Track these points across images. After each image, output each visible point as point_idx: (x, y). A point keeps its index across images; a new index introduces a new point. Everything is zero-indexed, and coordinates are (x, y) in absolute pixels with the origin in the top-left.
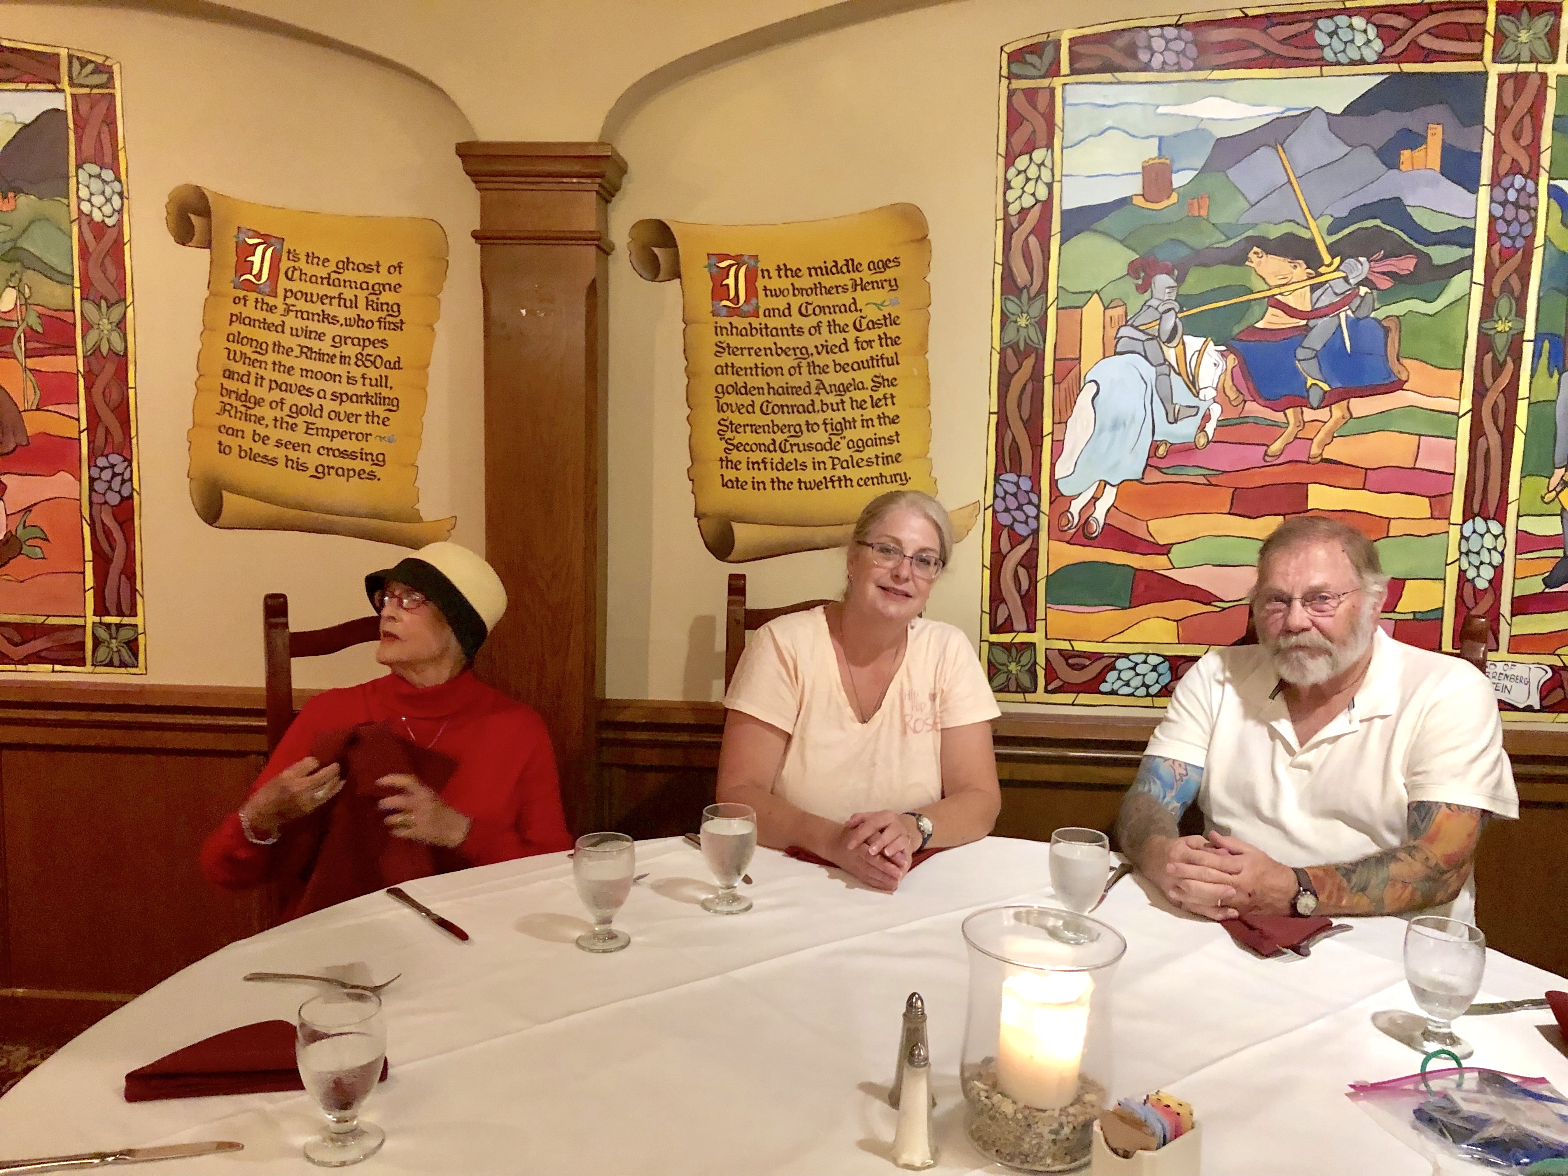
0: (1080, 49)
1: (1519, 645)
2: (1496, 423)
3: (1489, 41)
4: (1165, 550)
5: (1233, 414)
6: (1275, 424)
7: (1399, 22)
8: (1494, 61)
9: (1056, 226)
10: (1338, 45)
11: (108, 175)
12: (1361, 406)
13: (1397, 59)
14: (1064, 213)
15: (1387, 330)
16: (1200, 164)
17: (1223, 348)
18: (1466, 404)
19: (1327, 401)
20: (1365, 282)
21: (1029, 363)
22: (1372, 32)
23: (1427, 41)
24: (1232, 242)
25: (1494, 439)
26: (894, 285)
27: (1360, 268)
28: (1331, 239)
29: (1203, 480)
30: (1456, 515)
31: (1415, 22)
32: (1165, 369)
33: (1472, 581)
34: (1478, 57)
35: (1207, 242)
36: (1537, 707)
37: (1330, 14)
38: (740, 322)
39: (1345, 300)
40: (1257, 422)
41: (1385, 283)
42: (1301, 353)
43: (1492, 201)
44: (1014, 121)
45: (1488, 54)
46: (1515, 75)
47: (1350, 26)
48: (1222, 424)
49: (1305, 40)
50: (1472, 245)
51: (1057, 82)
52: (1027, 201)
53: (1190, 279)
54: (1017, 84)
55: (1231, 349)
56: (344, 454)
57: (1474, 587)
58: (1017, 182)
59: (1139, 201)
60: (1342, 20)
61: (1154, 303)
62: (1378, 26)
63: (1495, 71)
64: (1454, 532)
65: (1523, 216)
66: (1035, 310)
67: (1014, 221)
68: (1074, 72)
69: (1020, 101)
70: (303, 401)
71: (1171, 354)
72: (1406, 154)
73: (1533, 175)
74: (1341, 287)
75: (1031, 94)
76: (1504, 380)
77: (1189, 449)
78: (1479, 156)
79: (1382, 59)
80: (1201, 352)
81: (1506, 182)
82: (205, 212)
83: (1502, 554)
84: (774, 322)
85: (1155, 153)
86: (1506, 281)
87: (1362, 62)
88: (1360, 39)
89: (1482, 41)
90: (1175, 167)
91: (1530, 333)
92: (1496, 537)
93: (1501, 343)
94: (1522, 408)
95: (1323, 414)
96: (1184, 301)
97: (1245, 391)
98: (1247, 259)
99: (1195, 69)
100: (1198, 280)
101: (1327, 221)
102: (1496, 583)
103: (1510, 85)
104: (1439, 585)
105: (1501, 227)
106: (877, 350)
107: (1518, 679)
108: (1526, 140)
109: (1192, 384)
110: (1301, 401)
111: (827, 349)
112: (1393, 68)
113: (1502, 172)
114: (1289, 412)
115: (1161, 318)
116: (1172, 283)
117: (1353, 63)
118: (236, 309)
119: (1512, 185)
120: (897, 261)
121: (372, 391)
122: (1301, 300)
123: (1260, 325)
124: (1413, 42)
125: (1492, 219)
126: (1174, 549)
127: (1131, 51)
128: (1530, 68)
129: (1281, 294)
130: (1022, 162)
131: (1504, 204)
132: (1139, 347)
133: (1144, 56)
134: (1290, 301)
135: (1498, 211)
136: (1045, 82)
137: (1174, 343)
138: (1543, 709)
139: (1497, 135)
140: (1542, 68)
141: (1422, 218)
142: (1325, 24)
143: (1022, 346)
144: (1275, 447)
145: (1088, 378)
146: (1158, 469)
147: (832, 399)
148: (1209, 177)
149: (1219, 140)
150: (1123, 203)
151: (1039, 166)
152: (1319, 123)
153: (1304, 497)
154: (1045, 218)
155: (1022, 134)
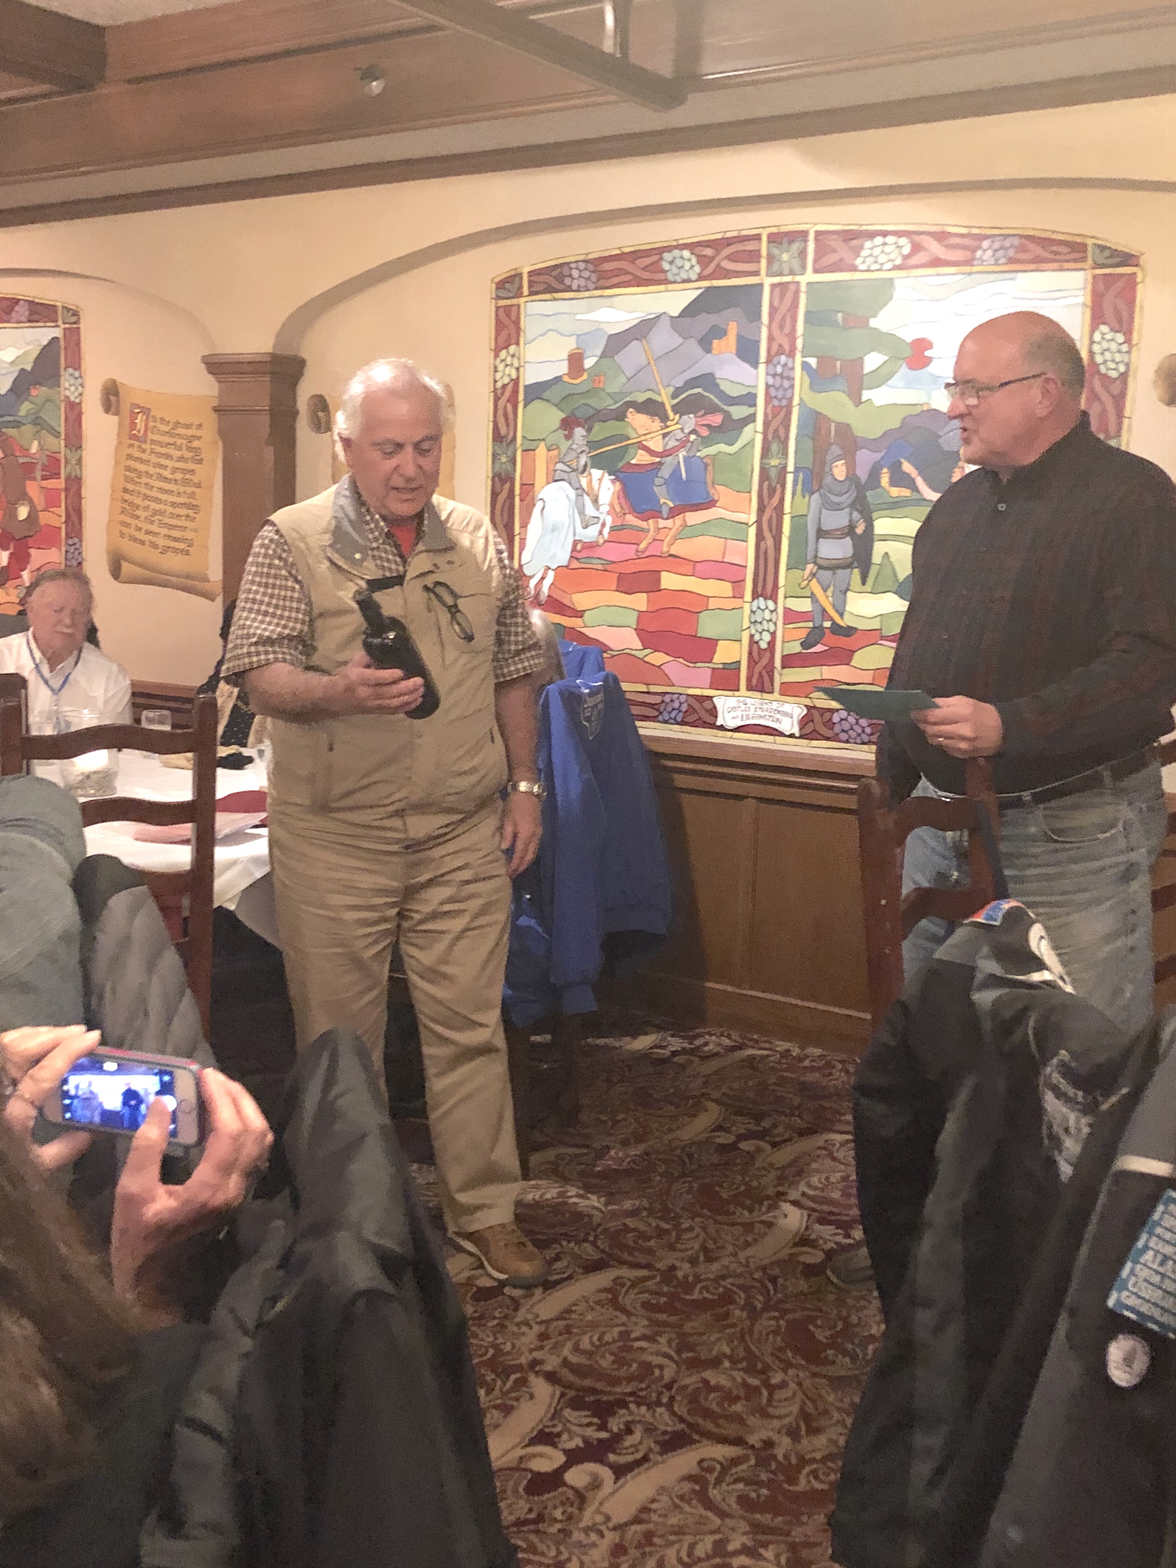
0: (534, 278)
1: (790, 690)
2: (771, 531)
3: (764, 262)
4: (580, 614)
6: (642, 530)
7: (709, 252)
8: (768, 275)
9: (521, 397)
10: (675, 270)
11: (77, 374)
12: (693, 518)
13: (709, 277)
14: (525, 387)
16: (599, 352)
18: (753, 518)
19: (673, 513)
20: (693, 432)
21: (507, 486)
22: (694, 260)
23: (727, 265)
24: (618, 405)
25: (770, 542)
27: (690, 421)
28: (675, 401)
29: (600, 567)
30: (748, 596)
31: (718, 252)
32: (580, 491)
33: (757, 643)
34: (756, 273)
35: (604, 405)
36: (797, 735)
37: (669, 249)
39: (683, 443)
40: (632, 527)
41: (705, 432)
42: (657, 481)
43: (767, 374)
44: (500, 326)
45: (763, 272)
46: (780, 284)
47: (682, 257)
48: (613, 529)
49: (655, 267)
50: (755, 405)
51: (522, 300)
52: (506, 380)
53: (595, 430)
54: (502, 303)
55: (618, 479)
56: (175, 539)
57: (759, 648)
58: (501, 367)
59: (566, 378)
60: (676, 252)
61: (574, 446)
62: (697, 256)
63: (768, 282)
64: (747, 607)
65: (786, 384)
66: (510, 453)
67: (499, 392)
68: (531, 293)
69: (501, 313)
70: (158, 507)
71: (584, 481)
72: (716, 342)
73: (792, 354)
74: (680, 435)
75: (507, 308)
76: (775, 501)
78: (757, 342)
79: (701, 278)
80: (600, 480)
81: (775, 360)
82: (117, 394)
83: (775, 624)
85: (574, 346)
86: (776, 431)
87: (688, 281)
88: (687, 266)
89: (759, 262)
90: (587, 354)
91: (791, 467)
92: (772, 612)
93: (773, 473)
94: (787, 520)
95: (669, 523)
96: (592, 445)
97: (625, 506)
98: (625, 416)
99: (596, 289)
100: (600, 431)
101: (671, 390)
102: (772, 644)
103: (777, 291)
104: (737, 644)
105: (773, 392)
107: (786, 714)
108: (787, 330)
109: (595, 501)
110: (656, 514)
113: (773, 352)
114: (651, 521)
117: (685, 281)
118: (129, 451)
119: (779, 363)
121: (188, 501)
122: (656, 444)
123: (633, 462)
124: (718, 265)
125: (768, 386)
126: (587, 614)
127: (560, 279)
128: (788, 279)
130: (503, 354)
131: (774, 375)
132: (565, 476)
133: (567, 281)
134: (650, 444)
135: (771, 381)
136: (514, 301)
138: (801, 737)
139: (769, 327)
140: (797, 278)
141: (724, 387)
142: (667, 256)
143: (503, 475)
145: (540, 496)
146: (577, 559)
148: (605, 361)
149: (611, 336)
150: (558, 379)
151: (513, 356)
152: (665, 323)
153: (659, 581)
154: (515, 391)
155: (504, 334)
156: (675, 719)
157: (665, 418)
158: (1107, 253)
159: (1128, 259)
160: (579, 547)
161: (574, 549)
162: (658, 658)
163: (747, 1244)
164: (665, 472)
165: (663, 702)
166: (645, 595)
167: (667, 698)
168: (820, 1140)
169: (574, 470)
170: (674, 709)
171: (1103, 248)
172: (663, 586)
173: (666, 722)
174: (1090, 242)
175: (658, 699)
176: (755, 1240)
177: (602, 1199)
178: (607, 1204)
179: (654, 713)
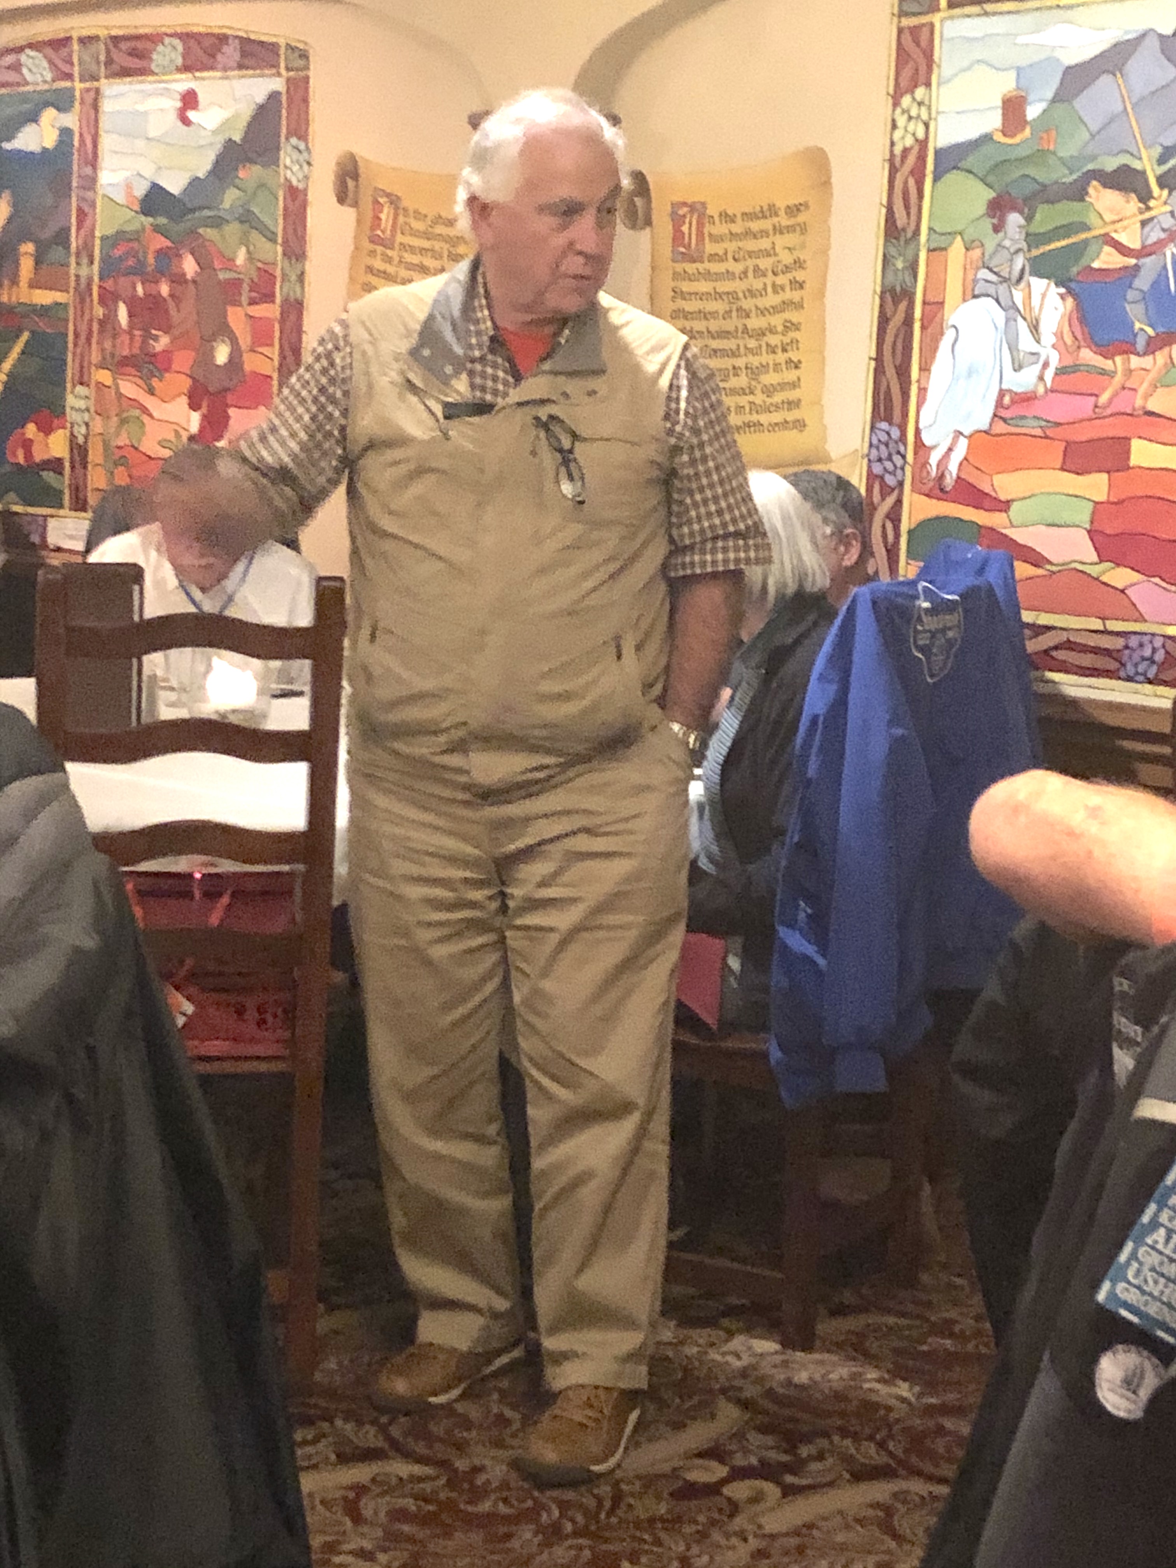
4: (1004, 506)
5: (1069, 362)
6: (1106, 373)
9: (929, 167)
11: (302, 146)
14: (937, 152)
16: (1050, 95)
17: (1062, 290)
21: (903, 306)
24: (1074, 177)
26: (803, 229)
28: (1160, 170)
29: (1038, 432)
35: (1054, 176)
38: (691, 268)
40: (1091, 369)
44: (902, 57)
51: (936, 18)
52: (909, 141)
53: (1038, 217)
54: (906, 22)
58: (901, 121)
59: (999, 137)
61: (1007, 243)
66: (910, 253)
67: (898, 160)
68: (950, 6)
69: (907, 38)
75: (914, 31)
82: (356, 176)
84: (716, 267)
85: (1012, 85)
90: (1031, 98)
96: (1033, 239)
97: (1080, 337)
100: (1047, 218)
101: (1159, 150)
106: (788, 295)
109: (1035, 328)
111: (751, 293)
114: (1118, 359)
115: (1012, 260)
116: (1022, 221)
118: (369, 260)
120: (806, 205)
123: (1096, 265)
126: (1015, 507)
129: (1116, 231)
130: (906, 101)
132: (992, 290)
136: (924, 19)
137: (1023, 285)
143: (898, 289)
144: (1104, 398)
145: (950, 323)
146: (1004, 420)
147: (752, 344)
148: (1061, 107)
149: (1069, 68)
150: (987, 138)
151: (920, 104)
152: (1152, 43)
153: (1127, 453)
154: (922, 158)
155: (907, 72)
156: (1144, 674)
157: (1145, 197)
160: (1007, 400)
161: (999, 404)
162: (1120, 577)
164: (1143, 282)
165: (1127, 647)
166: (1105, 476)
167: (1134, 642)
169: (1005, 280)
170: (1144, 659)
172: (1133, 461)
173: (1129, 679)
175: (1120, 642)
179: (1113, 665)
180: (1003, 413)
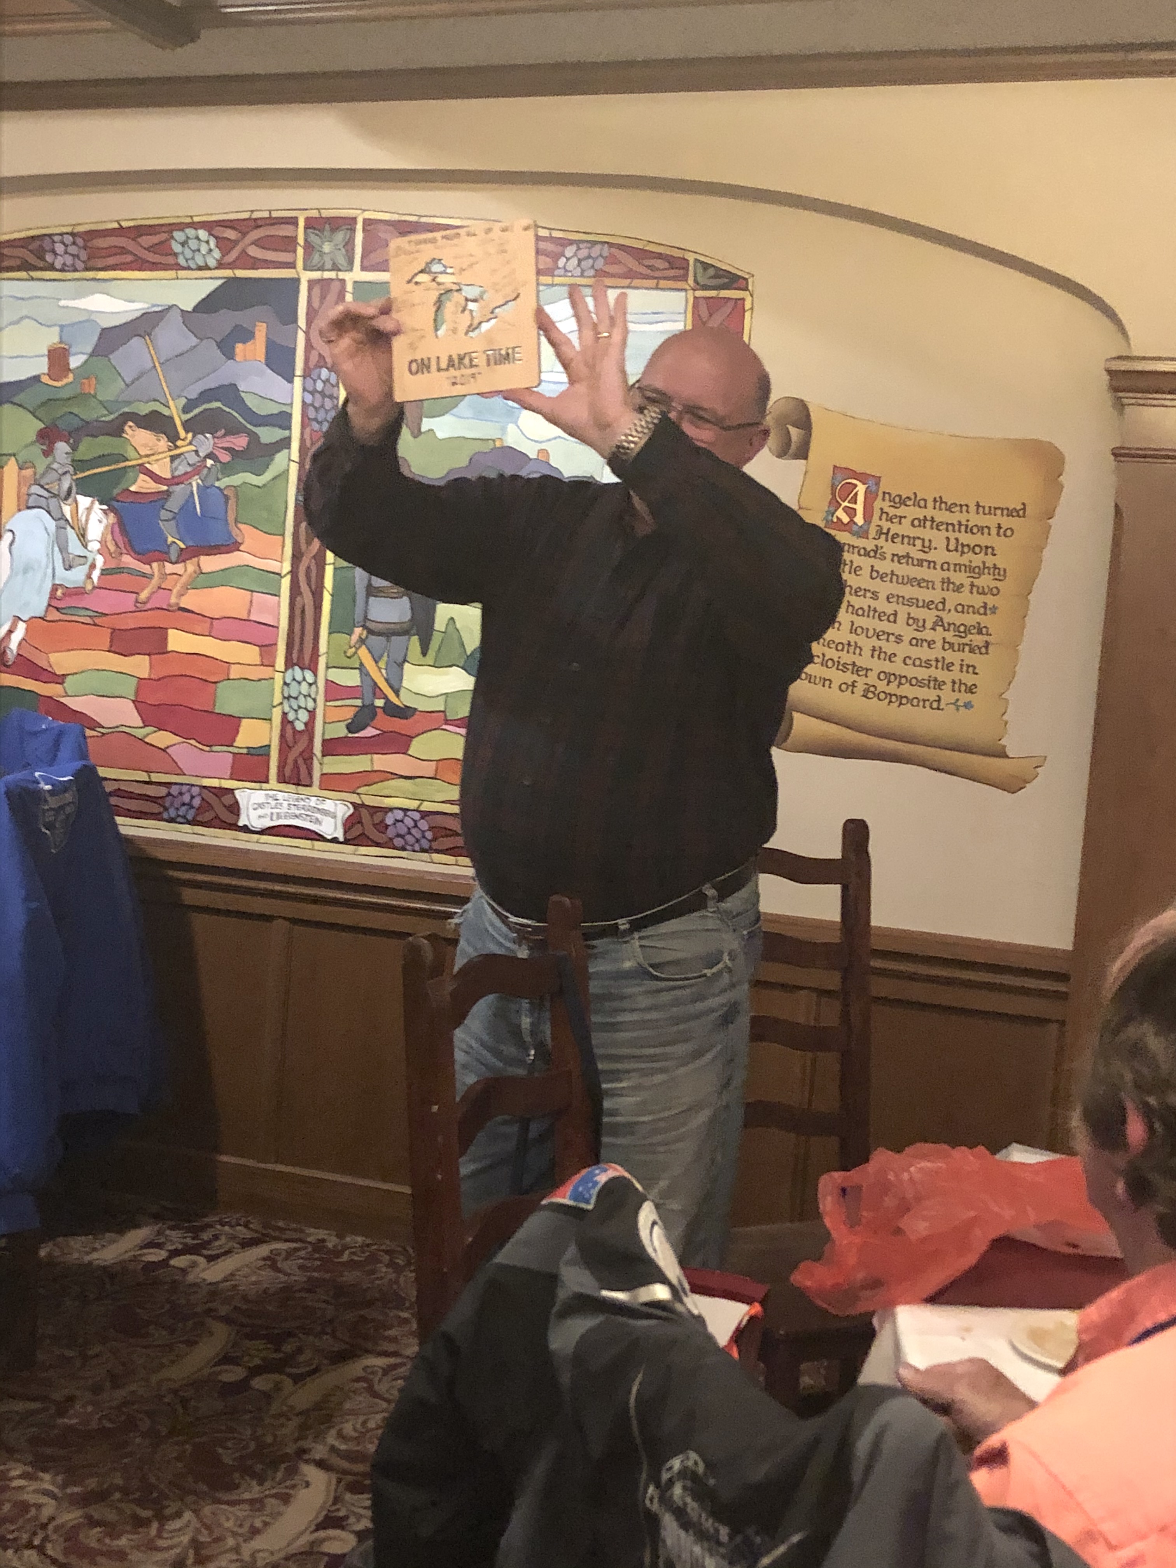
0: (6, 251)
1: (332, 783)
2: (309, 585)
3: (300, 251)
4: (60, 679)
5: (113, 565)
6: (144, 575)
7: (231, 234)
8: (305, 269)
10: (188, 253)
12: (210, 563)
13: (231, 266)
15: (227, 498)
16: (89, 349)
17: (105, 507)
18: (287, 567)
19: (184, 556)
20: (210, 456)
22: (213, 243)
23: (253, 251)
24: (112, 417)
25: (307, 598)
27: (206, 443)
29: (88, 620)
30: (280, 663)
31: (244, 234)
32: (62, 522)
33: (292, 723)
34: (292, 265)
35: (95, 416)
36: (341, 839)
37: (181, 227)
39: (197, 470)
40: (130, 571)
41: (225, 457)
42: (164, 514)
43: (304, 390)
45: (300, 264)
46: (321, 281)
47: (197, 238)
48: (104, 572)
49: (163, 248)
50: (289, 428)
53: (82, 448)
55: (112, 509)
57: (294, 728)
59: (45, 379)
60: (191, 232)
61: (55, 466)
62: (216, 238)
63: (306, 277)
64: (278, 677)
65: (328, 403)
71: (67, 510)
72: (239, 347)
74: (193, 459)
77: (78, 592)
78: (293, 351)
79: (220, 266)
80: (89, 509)
81: (314, 374)
83: (315, 700)
85: (56, 339)
87: (207, 268)
88: (204, 249)
89: (295, 251)
90: (73, 350)
92: (310, 685)
94: (329, 571)
95: (179, 568)
96: (79, 465)
97: (121, 545)
98: (123, 431)
99: (87, 269)
100: (89, 448)
101: (183, 401)
102: (310, 725)
103: (317, 291)
104: (265, 725)
105: (312, 413)
107: (325, 813)
109: (82, 536)
110: (162, 556)
112: (228, 273)
113: (311, 364)
114: (155, 565)
115: (60, 480)
116: (68, 449)
117: (200, 268)
119: (319, 378)
122: (162, 468)
123: (133, 489)
124: (243, 252)
125: (304, 405)
126: (69, 679)
127: (39, 254)
128: (331, 275)
129: (149, 463)
131: (313, 392)
132: (43, 502)
133: (49, 258)
134: (155, 468)
135: (309, 399)
137: (70, 501)
138: (346, 842)
139: (307, 333)
140: (341, 275)
141: (251, 402)
142: (179, 235)
144: (143, 596)
146: (57, 609)
148: (97, 361)
149: (103, 330)
150: (34, 380)
152: (175, 318)
153: (165, 639)
156: (184, 817)
157: (173, 437)
158: (711, 272)
159: (734, 281)
160: (59, 593)
161: (53, 596)
162: (162, 739)
163: (255, 1532)
164: (174, 504)
165: (169, 794)
166: (147, 657)
167: (174, 790)
168: (356, 1367)
169: (55, 496)
170: (184, 804)
171: (706, 266)
172: (170, 648)
173: (171, 820)
174: (691, 258)
175: (163, 791)
176: (266, 1524)
177: (59, 1479)
178: (64, 1486)
179: (156, 809)
180: (55, 603)
